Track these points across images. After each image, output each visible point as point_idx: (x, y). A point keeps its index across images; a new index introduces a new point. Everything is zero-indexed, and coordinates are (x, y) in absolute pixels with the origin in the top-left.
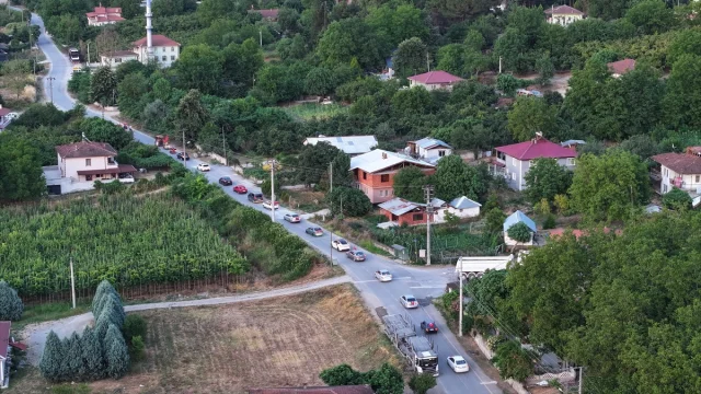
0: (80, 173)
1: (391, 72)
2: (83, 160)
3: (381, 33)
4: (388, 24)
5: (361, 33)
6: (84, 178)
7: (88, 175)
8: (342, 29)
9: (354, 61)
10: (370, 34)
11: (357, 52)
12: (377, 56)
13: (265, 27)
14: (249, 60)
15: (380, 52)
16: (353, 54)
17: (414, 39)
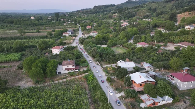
0: (66, 69)
1: (132, 40)
2: (67, 66)
3: (131, 33)
4: (132, 31)
5: (127, 33)
6: (67, 70)
7: (68, 69)
8: (124, 33)
9: (126, 38)
10: (129, 34)
11: (127, 37)
12: (130, 37)
13: (111, 30)
14: (107, 37)
15: (131, 37)
16: (126, 37)
17: (137, 35)
